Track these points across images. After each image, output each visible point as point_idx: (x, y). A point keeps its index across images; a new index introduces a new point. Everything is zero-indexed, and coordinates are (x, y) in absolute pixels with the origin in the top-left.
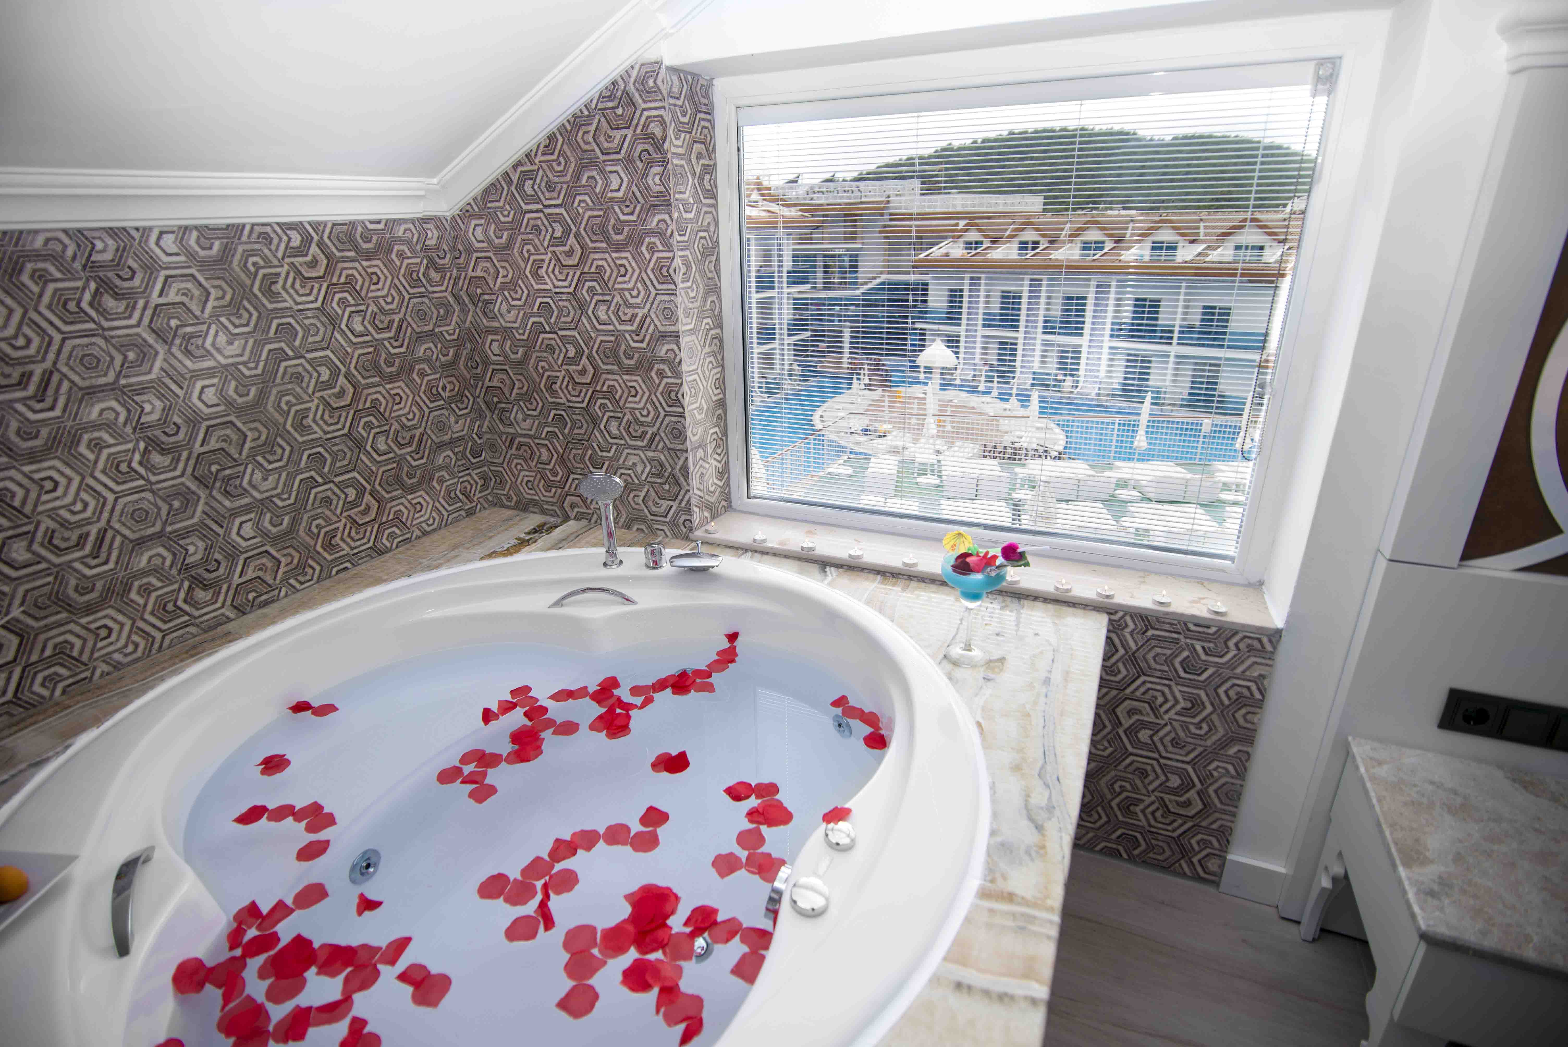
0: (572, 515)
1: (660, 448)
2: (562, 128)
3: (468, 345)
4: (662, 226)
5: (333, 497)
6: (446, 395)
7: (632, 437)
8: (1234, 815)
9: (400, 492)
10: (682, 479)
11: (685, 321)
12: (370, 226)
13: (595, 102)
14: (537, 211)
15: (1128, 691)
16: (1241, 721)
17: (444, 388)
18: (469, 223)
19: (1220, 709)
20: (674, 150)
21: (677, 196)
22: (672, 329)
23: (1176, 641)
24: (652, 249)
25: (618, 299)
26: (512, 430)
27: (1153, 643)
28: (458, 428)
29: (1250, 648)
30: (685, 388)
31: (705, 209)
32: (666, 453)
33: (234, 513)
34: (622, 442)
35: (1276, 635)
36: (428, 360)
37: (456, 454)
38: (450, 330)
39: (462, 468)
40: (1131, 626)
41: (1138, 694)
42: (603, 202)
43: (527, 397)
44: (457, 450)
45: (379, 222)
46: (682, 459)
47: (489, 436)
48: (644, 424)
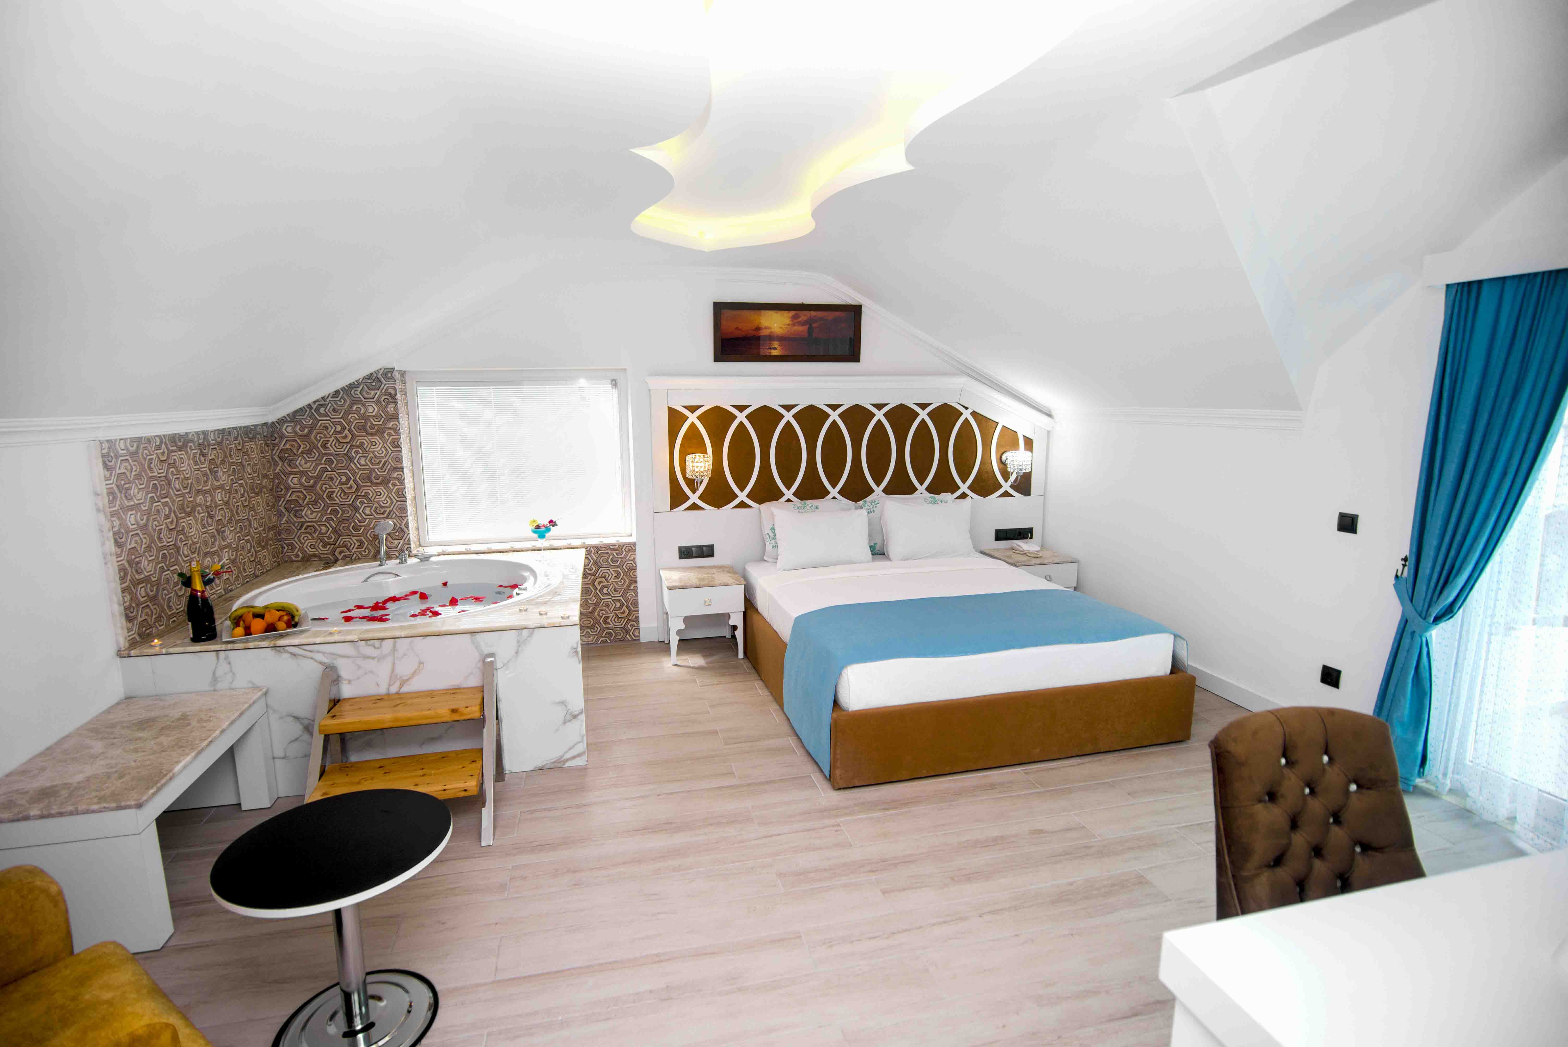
0: (340, 557)
1: (393, 517)
2: (343, 389)
4: (394, 426)
7: (377, 514)
8: (638, 611)
10: (406, 529)
13: (361, 380)
14: (327, 420)
15: (597, 575)
16: (633, 576)
18: (283, 425)
19: (625, 573)
22: (399, 466)
23: (608, 553)
24: (391, 435)
25: (371, 455)
26: (302, 520)
27: (601, 555)
29: (629, 550)
30: (406, 490)
32: (397, 519)
35: (634, 544)
40: (593, 551)
41: (600, 575)
46: (406, 520)
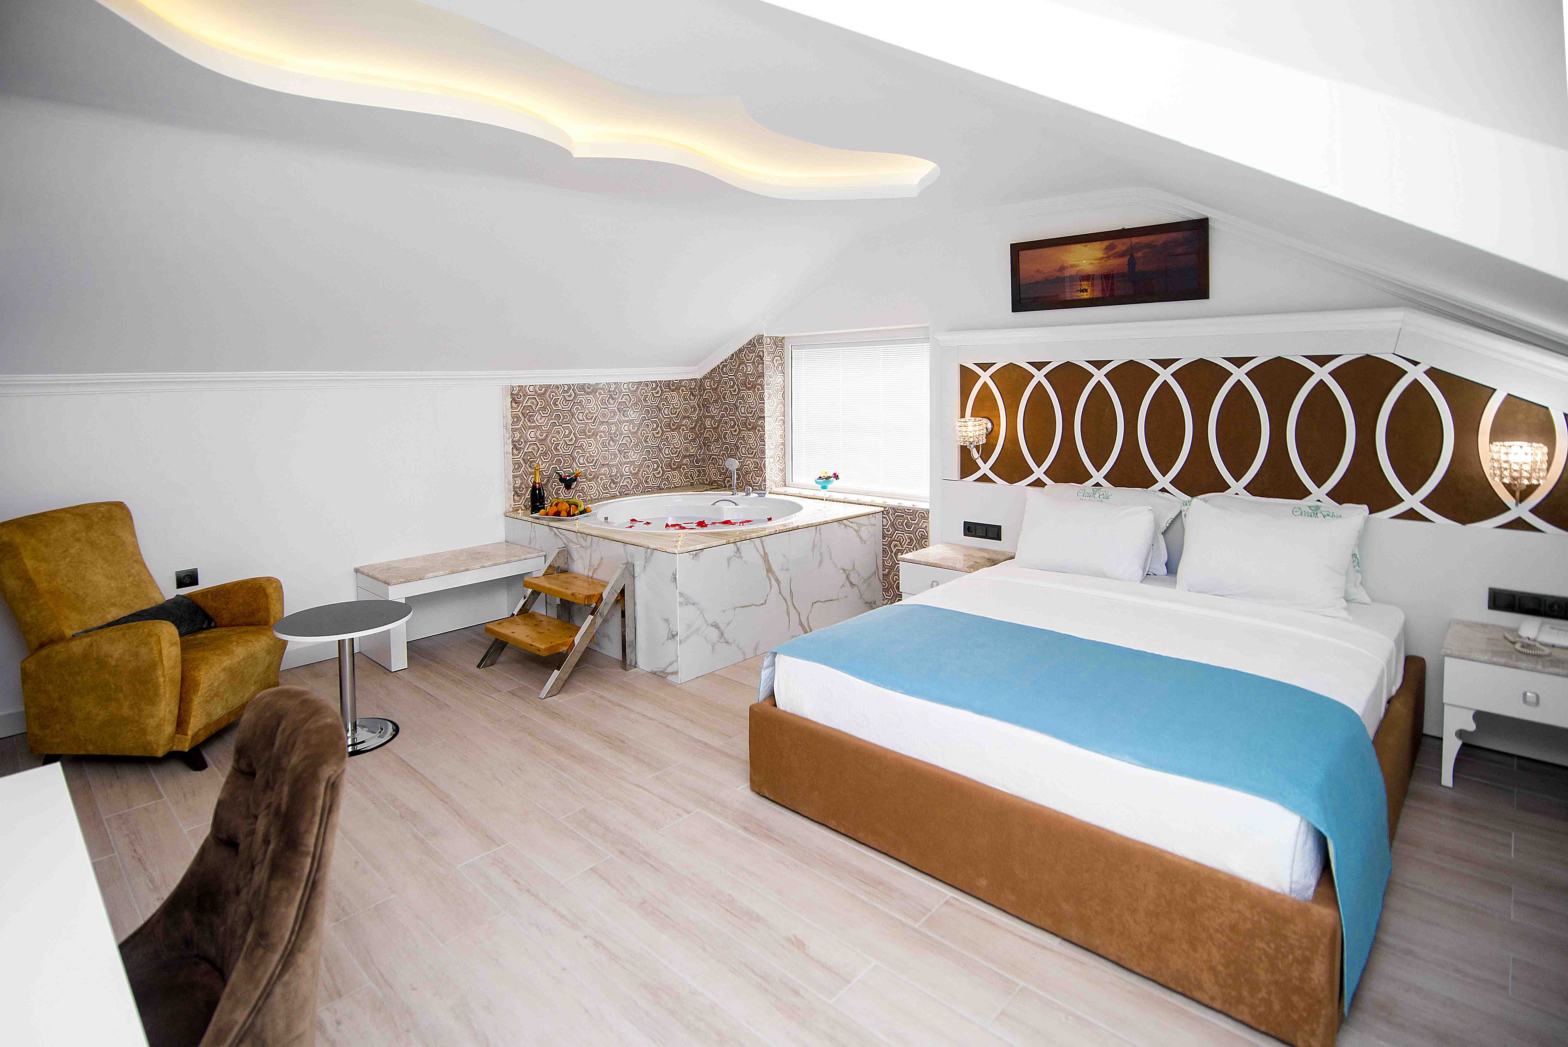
1: (757, 457)
2: (736, 352)
3: (700, 422)
4: (761, 382)
5: (650, 465)
6: (690, 439)
9: (670, 469)
10: (764, 468)
11: (767, 413)
12: (675, 382)
13: (745, 345)
14: (726, 377)
15: (893, 537)
17: (690, 436)
18: (706, 380)
19: (918, 541)
20: (766, 360)
21: (767, 373)
22: (763, 415)
23: (903, 516)
24: (758, 389)
25: (748, 406)
26: (711, 453)
27: (897, 518)
28: (692, 451)
29: (922, 517)
30: (766, 436)
31: (778, 377)
32: (759, 459)
33: (625, 463)
34: (746, 456)
35: (928, 511)
36: (686, 426)
37: (690, 461)
38: (695, 416)
39: (691, 466)
40: (888, 511)
41: (895, 538)
42: (746, 375)
43: (717, 440)
44: (691, 459)
45: (677, 380)
46: (764, 461)
47: (703, 456)
48: (753, 449)
